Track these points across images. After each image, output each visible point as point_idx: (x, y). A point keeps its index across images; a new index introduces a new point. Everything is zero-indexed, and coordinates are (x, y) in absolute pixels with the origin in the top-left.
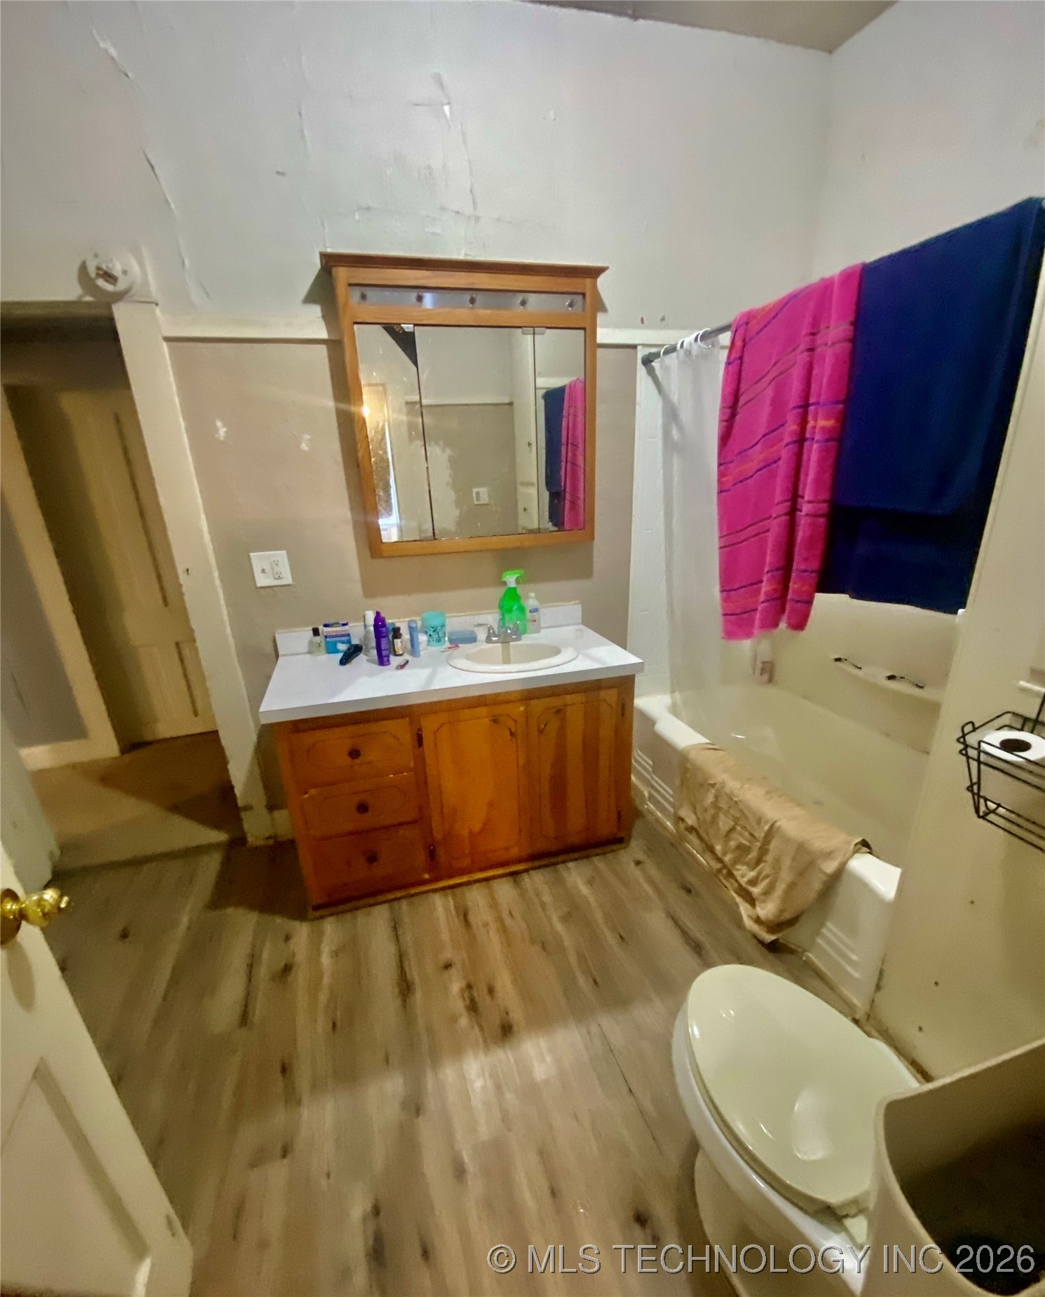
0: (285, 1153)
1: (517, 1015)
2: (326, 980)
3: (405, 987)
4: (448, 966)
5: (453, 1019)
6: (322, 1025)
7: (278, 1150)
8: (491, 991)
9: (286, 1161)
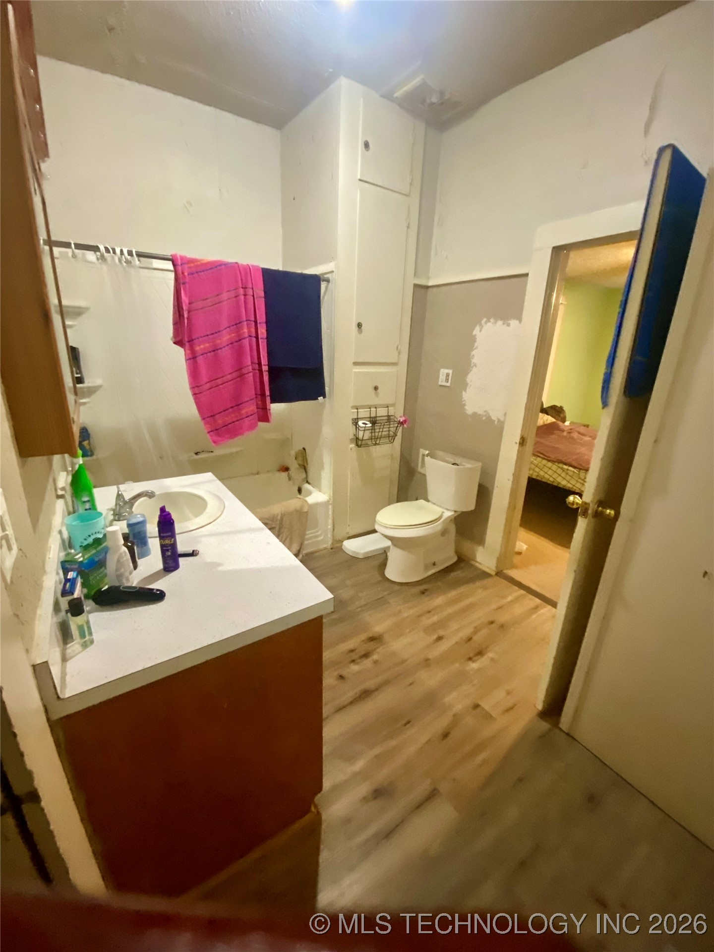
0: (476, 706)
1: (363, 637)
2: (377, 751)
3: (365, 694)
4: (341, 677)
5: (376, 662)
6: (411, 732)
7: (478, 710)
8: (352, 651)
9: (480, 703)
